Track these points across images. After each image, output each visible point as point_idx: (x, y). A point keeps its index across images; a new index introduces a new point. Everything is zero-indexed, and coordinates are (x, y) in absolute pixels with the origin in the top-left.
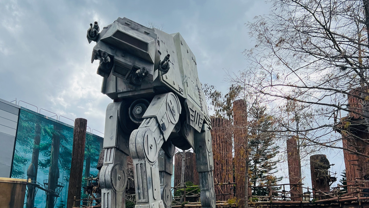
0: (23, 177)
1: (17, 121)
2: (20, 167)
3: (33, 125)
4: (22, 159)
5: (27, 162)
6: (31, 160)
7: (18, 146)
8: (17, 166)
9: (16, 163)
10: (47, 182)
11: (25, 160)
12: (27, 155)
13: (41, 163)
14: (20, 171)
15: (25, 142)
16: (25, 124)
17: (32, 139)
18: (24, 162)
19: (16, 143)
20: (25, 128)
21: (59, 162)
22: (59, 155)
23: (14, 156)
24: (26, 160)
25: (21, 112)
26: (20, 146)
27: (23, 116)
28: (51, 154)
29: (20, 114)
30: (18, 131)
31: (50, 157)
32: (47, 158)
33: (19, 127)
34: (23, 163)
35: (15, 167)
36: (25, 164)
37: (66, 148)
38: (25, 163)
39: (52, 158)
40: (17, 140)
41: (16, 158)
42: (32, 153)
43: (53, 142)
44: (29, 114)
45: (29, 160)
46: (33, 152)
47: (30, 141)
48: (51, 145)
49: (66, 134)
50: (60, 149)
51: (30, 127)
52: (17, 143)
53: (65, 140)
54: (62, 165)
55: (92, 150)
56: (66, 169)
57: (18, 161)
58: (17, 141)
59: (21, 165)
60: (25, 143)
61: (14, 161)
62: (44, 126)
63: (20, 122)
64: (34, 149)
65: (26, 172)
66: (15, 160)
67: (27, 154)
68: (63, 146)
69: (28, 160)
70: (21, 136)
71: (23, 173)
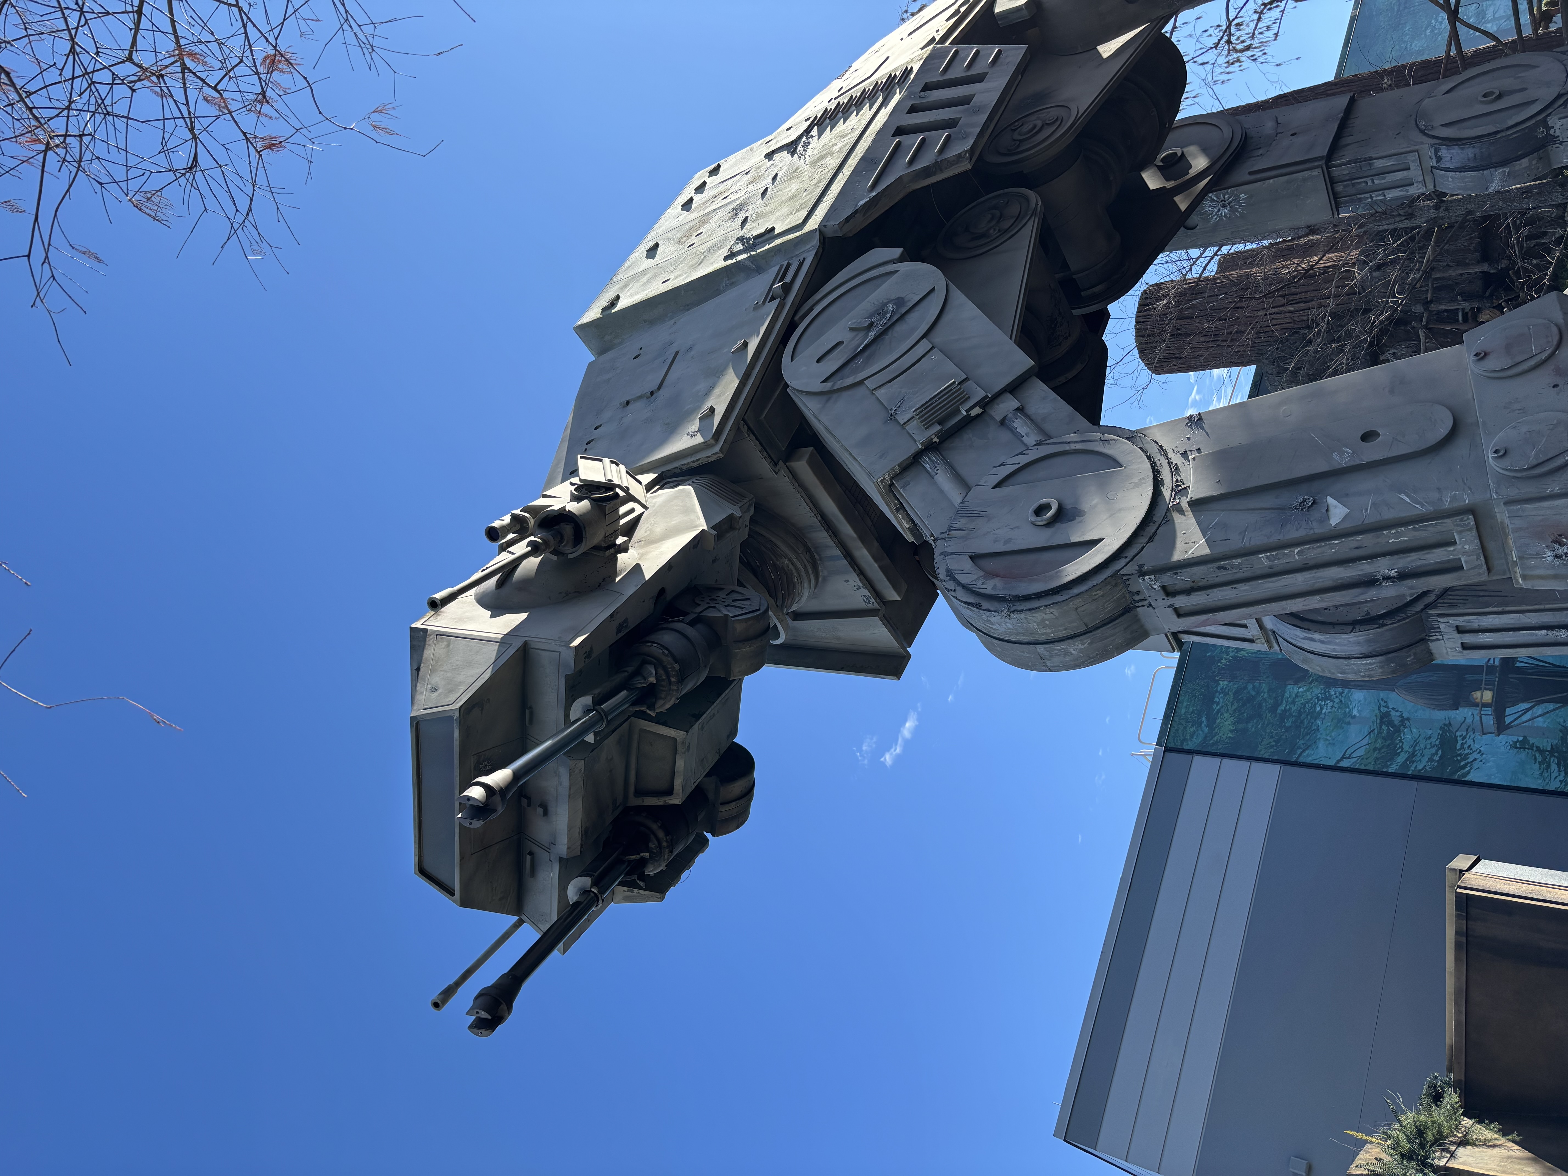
0: (1464, 726)
1: (1217, 760)
2: (1416, 743)
3: (1226, 694)
4: (1379, 733)
5: (1393, 713)
6: (1382, 694)
7: (1322, 753)
8: (1413, 755)
9: (1401, 759)
11: (1382, 723)
12: (1359, 711)
14: (1435, 740)
15: (1302, 722)
16: (1226, 726)
17: (1287, 695)
18: (1391, 723)
19: (1309, 760)
20: (1241, 726)
23: (1371, 767)
24: (1385, 718)
25: (1178, 745)
26: (1321, 745)
27: (1192, 736)
29: (1186, 747)
30: (1255, 755)
33: (1239, 753)
34: (1398, 731)
35: (1421, 765)
36: (1403, 720)
38: (1396, 723)
40: (1294, 758)
41: (1376, 759)
42: (1346, 690)
44: (1183, 711)
45: (1383, 704)
47: (1293, 703)
51: (1236, 705)
52: (1309, 757)
57: (1393, 753)
58: (1301, 760)
59: (1407, 737)
60: (1306, 722)
61: (1393, 768)
63: (1220, 749)
65: (1441, 715)
66: (1388, 767)
67: (1355, 712)
69: (1384, 710)
70: (1277, 742)
71: (1446, 727)
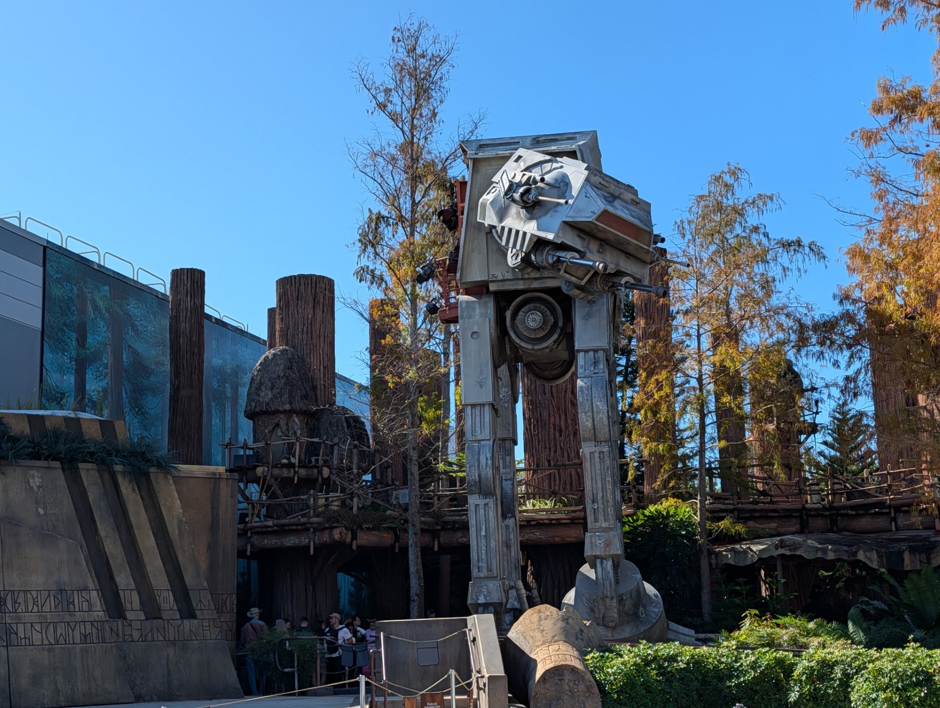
1: (41, 284)
3: (71, 291)
4: (57, 392)
5: (65, 400)
6: (73, 394)
7: (48, 355)
11: (61, 393)
13: (90, 400)
15: (60, 343)
16: (57, 291)
17: (72, 333)
18: (62, 398)
19: (45, 348)
20: (57, 301)
21: (124, 395)
22: (124, 375)
23: (43, 383)
25: (47, 256)
26: (51, 356)
27: (52, 266)
29: (47, 261)
30: (47, 312)
31: (106, 381)
32: (101, 384)
33: (46, 300)
34: (59, 404)
36: (63, 407)
37: (134, 352)
39: (110, 383)
40: (45, 338)
41: (46, 390)
42: (74, 372)
43: (110, 335)
45: (69, 394)
46: (76, 370)
47: (68, 338)
48: (107, 345)
49: (133, 310)
50: (124, 356)
51: (66, 298)
53: (132, 329)
54: (129, 402)
56: (137, 413)
57: (49, 400)
58: (45, 342)
60: (60, 346)
62: (91, 293)
63: (47, 287)
64: (76, 360)
66: (43, 397)
67: (65, 377)
68: (129, 346)
69: (66, 395)
70: (51, 326)
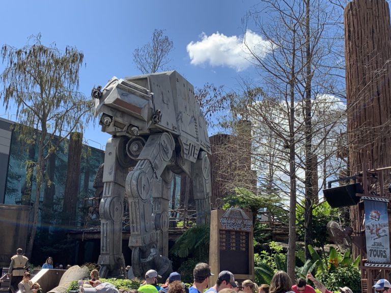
0: (17, 194)
2: (14, 183)
5: (21, 178)
7: (12, 161)
8: (11, 183)
9: (10, 180)
10: (42, 200)
12: (21, 171)
14: (14, 188)
17: (26, 153)
18: (19, 178)
21: (55, 177)
22: (56, 169)
24: (20, 176)
26: (14, 161)
28: (47, 168)
34: (17, 179)
35: (9, 184)
36: (19, 181)
37: (62, 161)
39: (47, 172)
41: (10, 174)
45: (23, 176)
47: (24, 154)
50: (56, 162)
52: (11, 158)
53: (62, 152)
54: (58, 180)
55: (91, 161)
56: (62, 184)
57: (12, 178)
58: (11, 156)
59: (15, 181)
60: (19, 157)
61: (8, 178)
65: (20, 189)
67: (21, 169)
68: (59, 159)
70: (15, 150)
71: (17, 190)
